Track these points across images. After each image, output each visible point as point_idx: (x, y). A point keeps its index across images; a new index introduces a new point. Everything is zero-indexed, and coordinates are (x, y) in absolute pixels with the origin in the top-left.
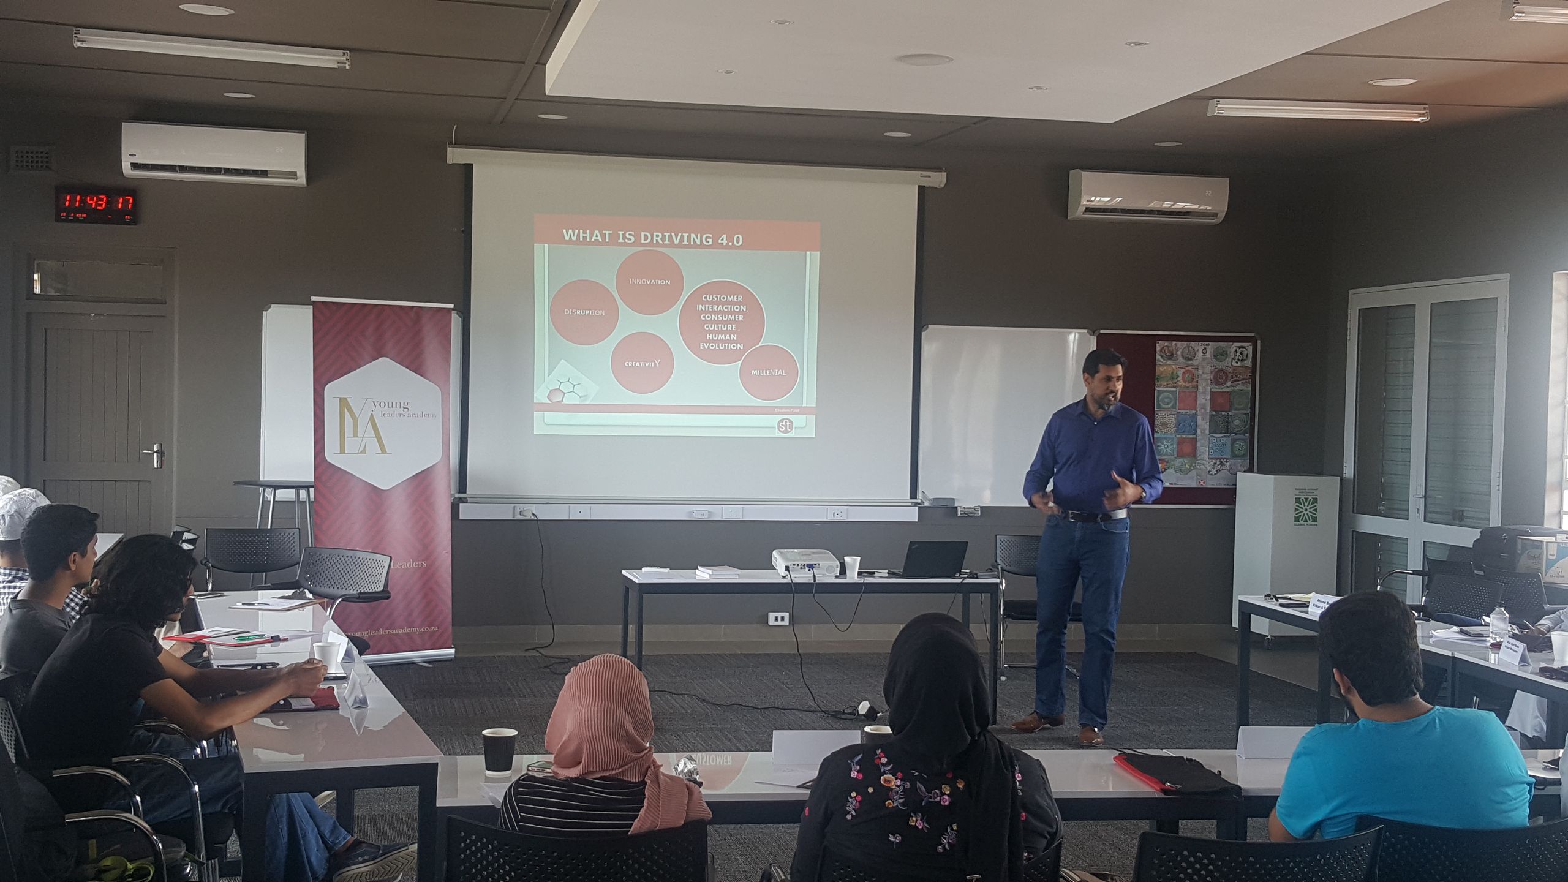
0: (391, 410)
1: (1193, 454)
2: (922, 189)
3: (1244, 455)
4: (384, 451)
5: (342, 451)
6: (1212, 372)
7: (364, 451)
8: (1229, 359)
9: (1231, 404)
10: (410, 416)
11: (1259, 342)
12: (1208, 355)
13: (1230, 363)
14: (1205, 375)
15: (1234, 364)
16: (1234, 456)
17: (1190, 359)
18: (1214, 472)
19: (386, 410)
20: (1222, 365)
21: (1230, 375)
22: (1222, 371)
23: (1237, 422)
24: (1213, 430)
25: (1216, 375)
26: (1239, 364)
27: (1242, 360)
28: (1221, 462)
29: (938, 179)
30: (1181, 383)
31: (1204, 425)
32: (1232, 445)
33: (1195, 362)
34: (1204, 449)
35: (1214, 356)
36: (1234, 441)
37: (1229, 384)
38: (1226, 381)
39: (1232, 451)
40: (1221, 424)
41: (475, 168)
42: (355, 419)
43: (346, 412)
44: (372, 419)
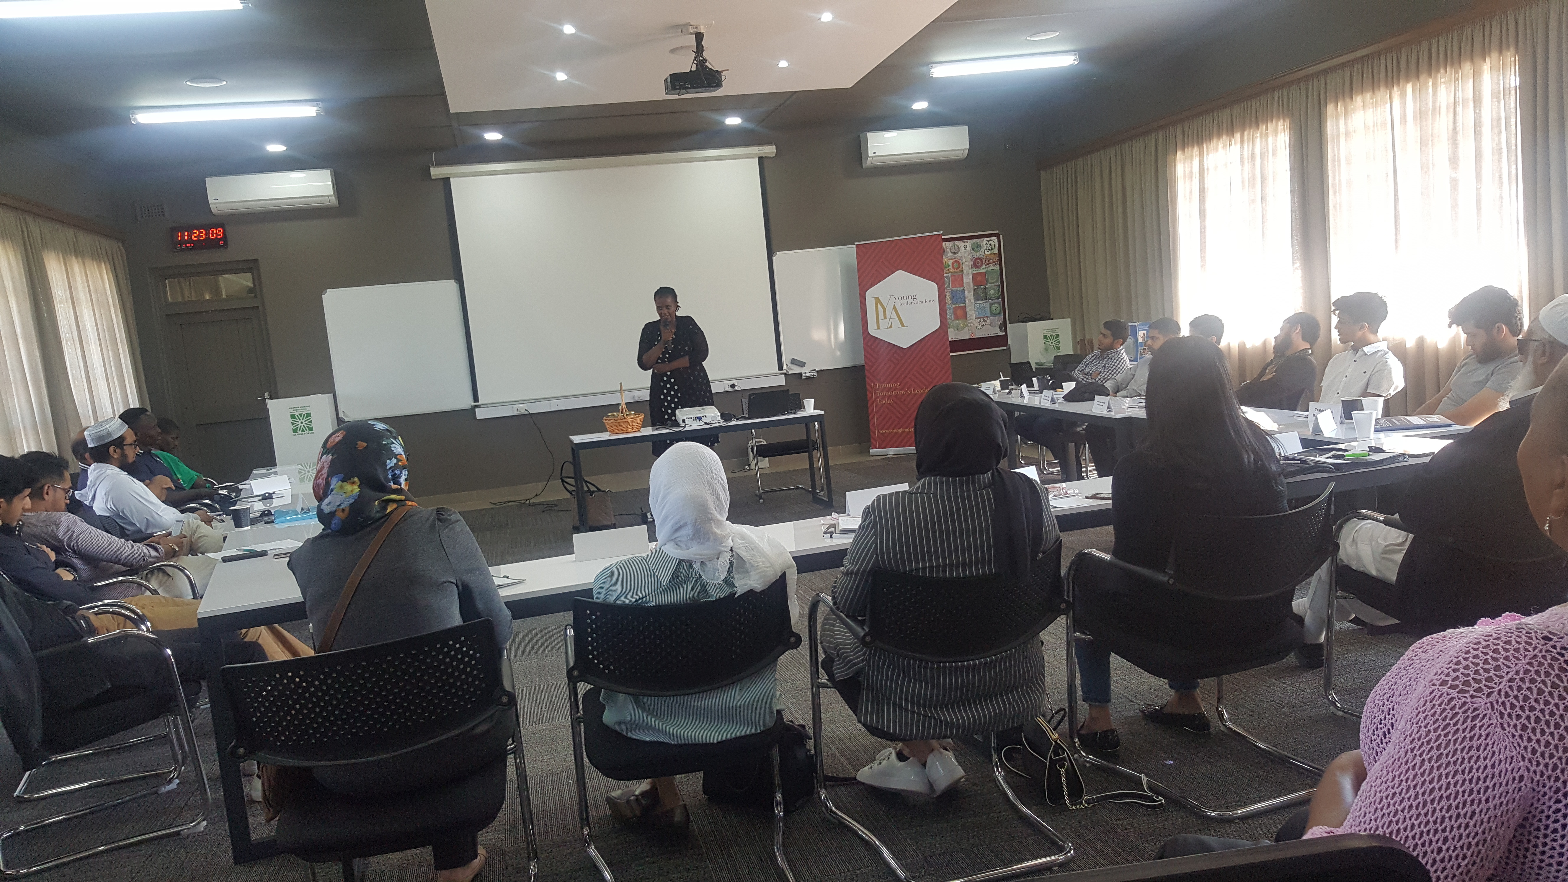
0: (906, 301)
1: (965, 316)
2: (761, 159)
3: (999, 313)
4: (903, 325)
5: (878, 328)
6: (972, 260)
7: (891, 327)
8: (983, 250)
9: (987, 280)
10: (918, 303)
11: (1001, 236)
12: (968, 249)
13: (983, 253)
14: (967, 263)
15: (986, 253)
16: (992, 314)
17: (955, 253)
18: (980, 327)
19: (902, 301)
20: (977, 255)
21: (984, 261)
22: (979, 258)
23: (992, 292)
24: (977, 299)
25: (975, 261)
26: (990, 252)
27: (992, 249)
28: (984, 320)
29: (770, 150)
30: (952, 270)
31: (970, 296)
32: (990, 307)
33: (959, 255)
34: (971, 312)
35: (973, 249)
36: (991, 304)
37: (984, 266)
38: (982, 265)
39: (991, 312)
40: (981, 294)
41: (451, 179)
42: (884, 309)
43: (879, 306)
44: (895, 308)
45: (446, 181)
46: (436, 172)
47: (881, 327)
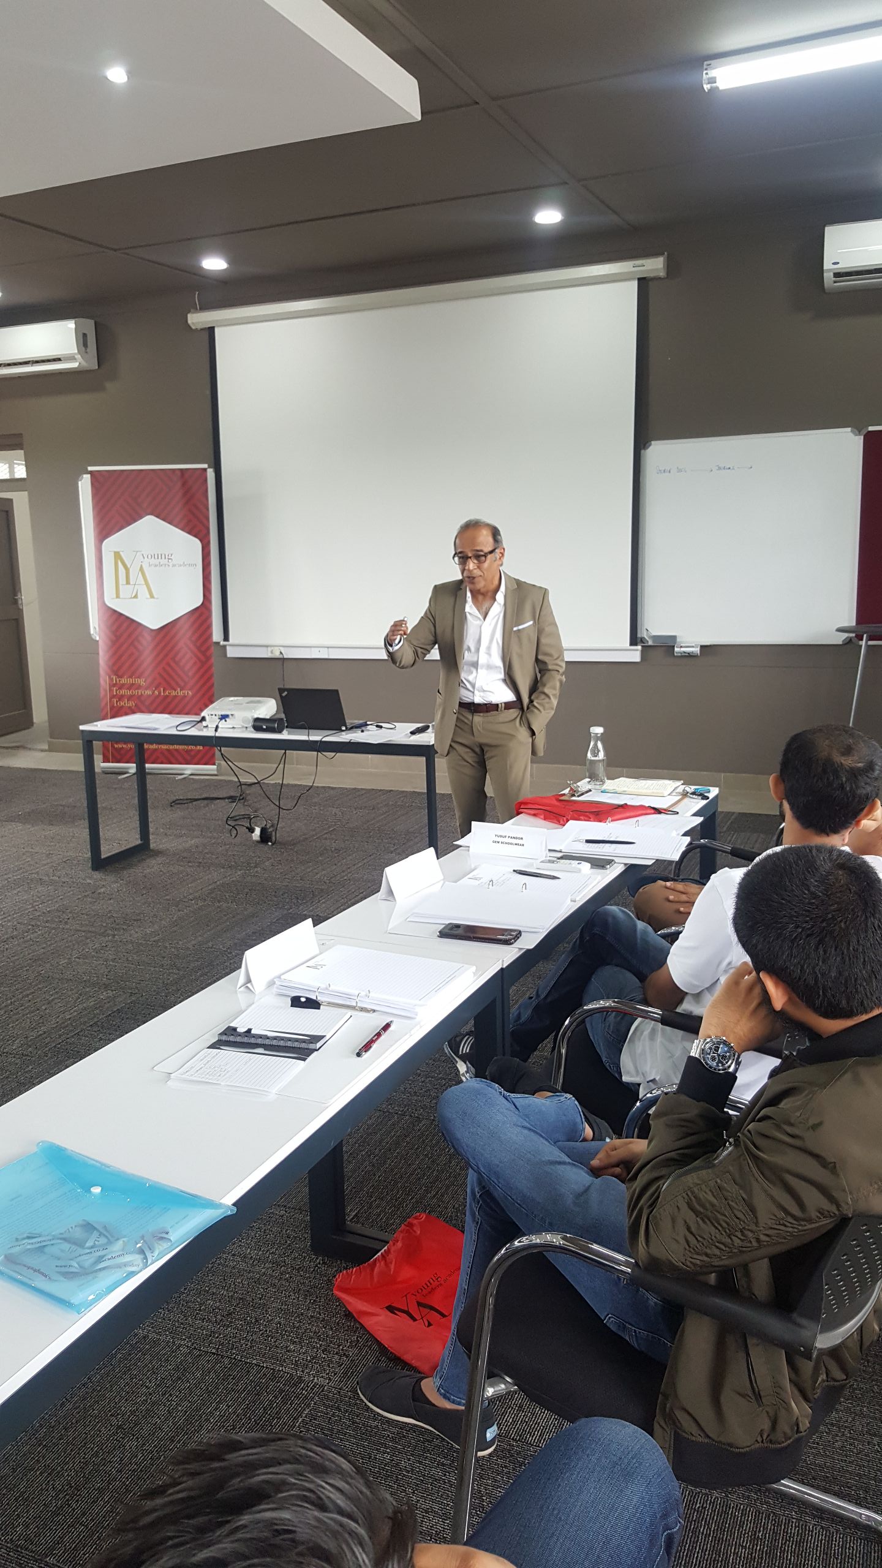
0: (157, 561)
2: (643, 283)
4: (152, 596)
5: (118, 596)
7: (136, 597)
10: (174, 566)
19: (153, 561)
29: (655, 265)
41: (217, 330)
42: (127, 569)
43: (120, 564)
44: (141, 569)
45: (211, 331)
46: (197, 319)
47: (121, 595)
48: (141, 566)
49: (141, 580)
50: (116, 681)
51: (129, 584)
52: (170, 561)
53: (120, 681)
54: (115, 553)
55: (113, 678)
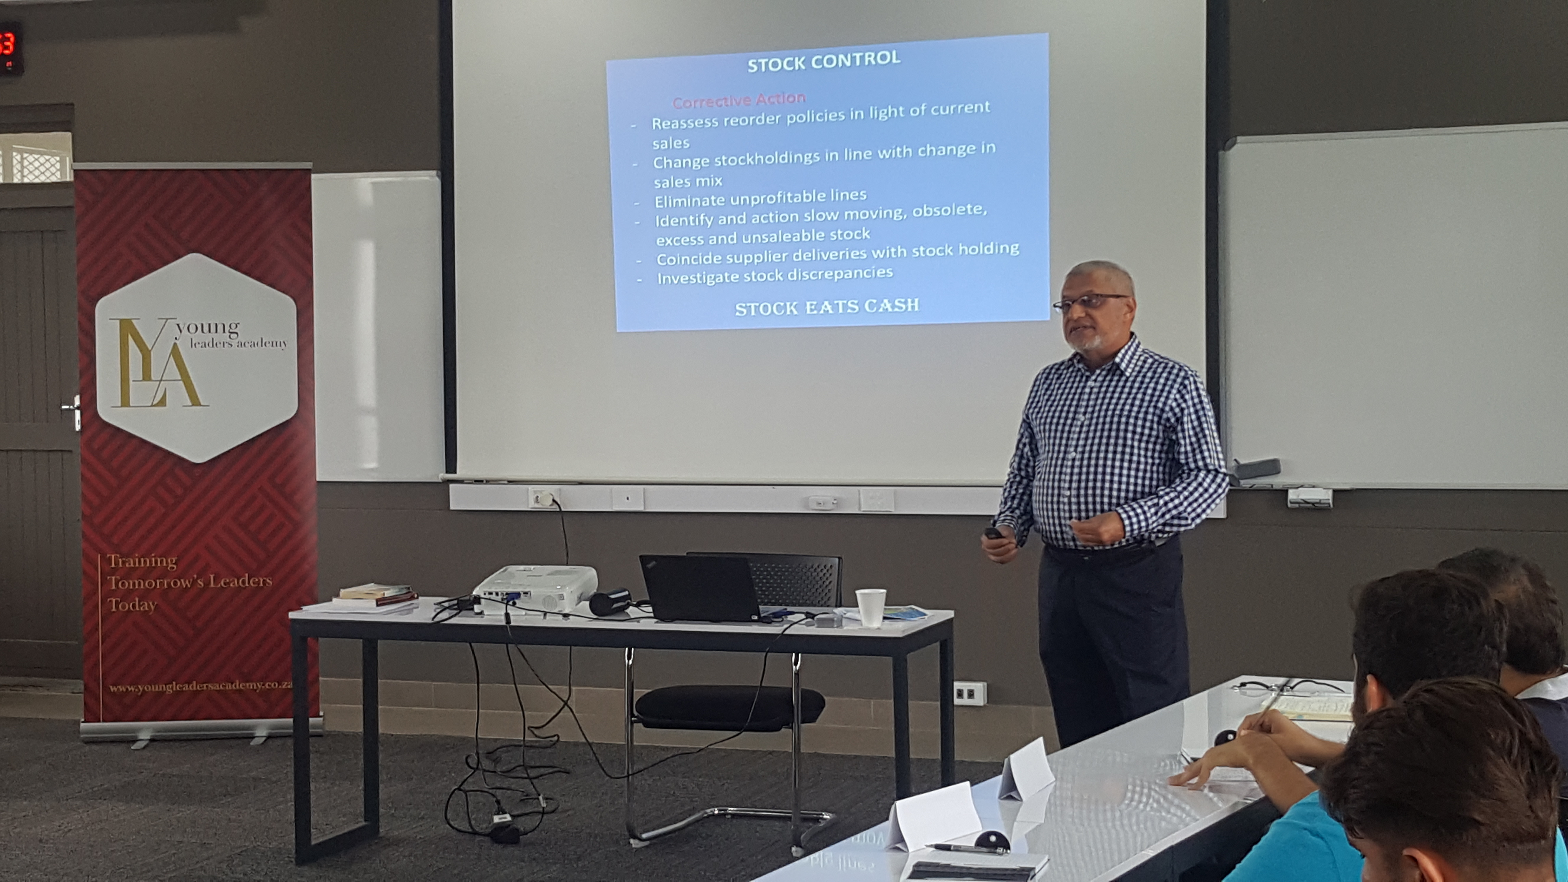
42: (145, 352)
43: (132, 345)
44: (175, 352)
47: (132, 402)
48: (175, 344)
49: (173, 370)
50: (117, 563)
51: (150, 379)
52: (232, 335)
53: (124, 562)
54: (122, 321)
55: (110, 558)
